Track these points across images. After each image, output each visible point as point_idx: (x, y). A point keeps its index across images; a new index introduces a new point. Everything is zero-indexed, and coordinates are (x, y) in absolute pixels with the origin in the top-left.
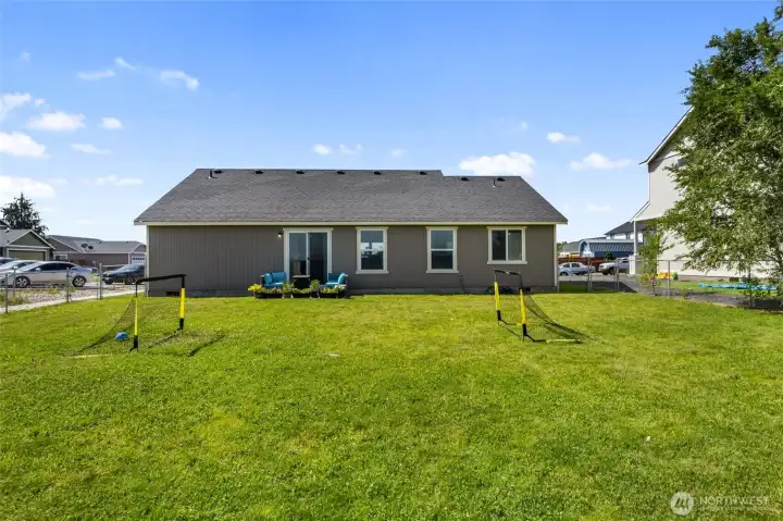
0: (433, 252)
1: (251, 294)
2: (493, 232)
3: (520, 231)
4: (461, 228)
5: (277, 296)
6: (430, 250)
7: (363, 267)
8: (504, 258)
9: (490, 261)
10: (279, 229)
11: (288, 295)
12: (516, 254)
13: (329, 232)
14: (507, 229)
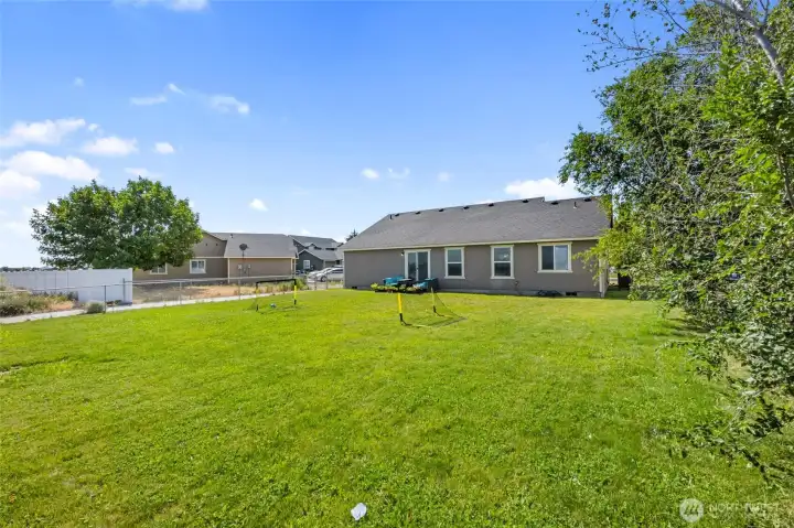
0: (496, 265)
1: (371, 289)
2: (543, 248)
3: (566, 246)
4: (517, 245)
5: (384, 291)
6: (493, 262)
7: (450, 274)
8: (552, 268)
9: (540, 270)
10: (402, 251)
11: (390, 291)
12: (563, 265)
13: (429, 251)
14: (554, 245)
